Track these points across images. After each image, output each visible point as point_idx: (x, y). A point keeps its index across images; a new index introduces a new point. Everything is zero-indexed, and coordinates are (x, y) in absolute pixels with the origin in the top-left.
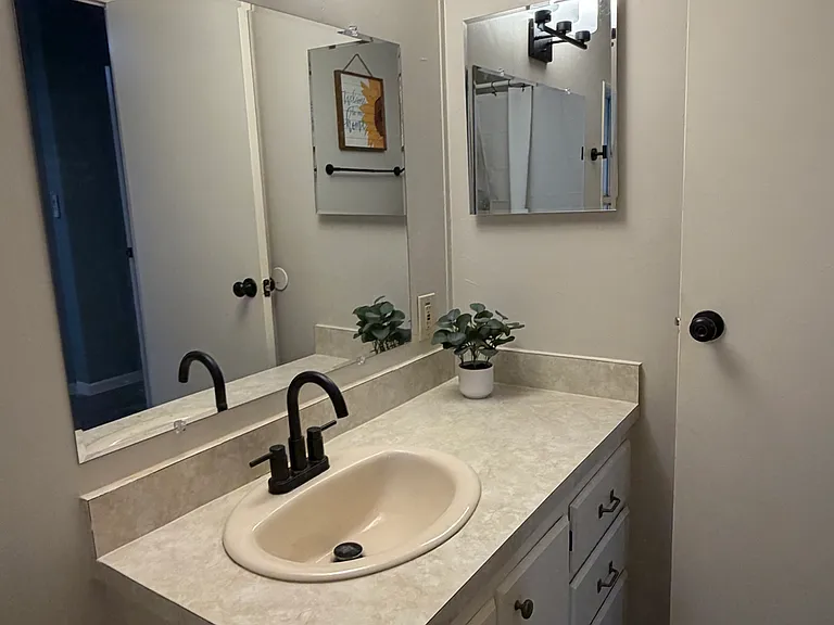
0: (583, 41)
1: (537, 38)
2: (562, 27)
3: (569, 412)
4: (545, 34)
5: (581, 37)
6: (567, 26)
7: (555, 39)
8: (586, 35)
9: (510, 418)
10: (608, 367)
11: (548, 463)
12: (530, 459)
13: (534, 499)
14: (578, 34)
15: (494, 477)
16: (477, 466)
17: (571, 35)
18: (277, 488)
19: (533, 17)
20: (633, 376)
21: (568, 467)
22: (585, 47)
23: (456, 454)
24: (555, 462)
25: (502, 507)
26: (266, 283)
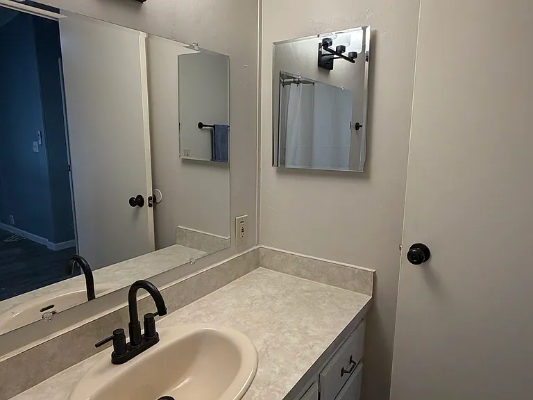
0: (352, 58)
1: (324, 55)
2: (339, 49)
3: (327, 301)
4: (328, 53)
5: (351, 56)
6: (343, 49)
7: (335, 56)
8: (355, 55)
9: (288, 304)
10: (355, 271)
11: (307, 345)
12: (295, 340)
13: (292, 378)
14: (350, 53)
15: (268, 356)
16: (259, 344)
17: (345, 54)
18: (118, 359)
19: (321, 42)
20: (369, 279)
21: (320, 350)
22: (354, 62)
23: (246, 333)
24: (311, 343)
25: (269, 385)
26: (150, 198)
